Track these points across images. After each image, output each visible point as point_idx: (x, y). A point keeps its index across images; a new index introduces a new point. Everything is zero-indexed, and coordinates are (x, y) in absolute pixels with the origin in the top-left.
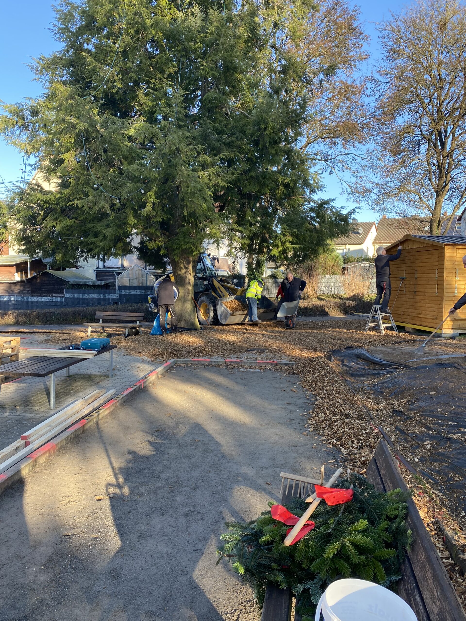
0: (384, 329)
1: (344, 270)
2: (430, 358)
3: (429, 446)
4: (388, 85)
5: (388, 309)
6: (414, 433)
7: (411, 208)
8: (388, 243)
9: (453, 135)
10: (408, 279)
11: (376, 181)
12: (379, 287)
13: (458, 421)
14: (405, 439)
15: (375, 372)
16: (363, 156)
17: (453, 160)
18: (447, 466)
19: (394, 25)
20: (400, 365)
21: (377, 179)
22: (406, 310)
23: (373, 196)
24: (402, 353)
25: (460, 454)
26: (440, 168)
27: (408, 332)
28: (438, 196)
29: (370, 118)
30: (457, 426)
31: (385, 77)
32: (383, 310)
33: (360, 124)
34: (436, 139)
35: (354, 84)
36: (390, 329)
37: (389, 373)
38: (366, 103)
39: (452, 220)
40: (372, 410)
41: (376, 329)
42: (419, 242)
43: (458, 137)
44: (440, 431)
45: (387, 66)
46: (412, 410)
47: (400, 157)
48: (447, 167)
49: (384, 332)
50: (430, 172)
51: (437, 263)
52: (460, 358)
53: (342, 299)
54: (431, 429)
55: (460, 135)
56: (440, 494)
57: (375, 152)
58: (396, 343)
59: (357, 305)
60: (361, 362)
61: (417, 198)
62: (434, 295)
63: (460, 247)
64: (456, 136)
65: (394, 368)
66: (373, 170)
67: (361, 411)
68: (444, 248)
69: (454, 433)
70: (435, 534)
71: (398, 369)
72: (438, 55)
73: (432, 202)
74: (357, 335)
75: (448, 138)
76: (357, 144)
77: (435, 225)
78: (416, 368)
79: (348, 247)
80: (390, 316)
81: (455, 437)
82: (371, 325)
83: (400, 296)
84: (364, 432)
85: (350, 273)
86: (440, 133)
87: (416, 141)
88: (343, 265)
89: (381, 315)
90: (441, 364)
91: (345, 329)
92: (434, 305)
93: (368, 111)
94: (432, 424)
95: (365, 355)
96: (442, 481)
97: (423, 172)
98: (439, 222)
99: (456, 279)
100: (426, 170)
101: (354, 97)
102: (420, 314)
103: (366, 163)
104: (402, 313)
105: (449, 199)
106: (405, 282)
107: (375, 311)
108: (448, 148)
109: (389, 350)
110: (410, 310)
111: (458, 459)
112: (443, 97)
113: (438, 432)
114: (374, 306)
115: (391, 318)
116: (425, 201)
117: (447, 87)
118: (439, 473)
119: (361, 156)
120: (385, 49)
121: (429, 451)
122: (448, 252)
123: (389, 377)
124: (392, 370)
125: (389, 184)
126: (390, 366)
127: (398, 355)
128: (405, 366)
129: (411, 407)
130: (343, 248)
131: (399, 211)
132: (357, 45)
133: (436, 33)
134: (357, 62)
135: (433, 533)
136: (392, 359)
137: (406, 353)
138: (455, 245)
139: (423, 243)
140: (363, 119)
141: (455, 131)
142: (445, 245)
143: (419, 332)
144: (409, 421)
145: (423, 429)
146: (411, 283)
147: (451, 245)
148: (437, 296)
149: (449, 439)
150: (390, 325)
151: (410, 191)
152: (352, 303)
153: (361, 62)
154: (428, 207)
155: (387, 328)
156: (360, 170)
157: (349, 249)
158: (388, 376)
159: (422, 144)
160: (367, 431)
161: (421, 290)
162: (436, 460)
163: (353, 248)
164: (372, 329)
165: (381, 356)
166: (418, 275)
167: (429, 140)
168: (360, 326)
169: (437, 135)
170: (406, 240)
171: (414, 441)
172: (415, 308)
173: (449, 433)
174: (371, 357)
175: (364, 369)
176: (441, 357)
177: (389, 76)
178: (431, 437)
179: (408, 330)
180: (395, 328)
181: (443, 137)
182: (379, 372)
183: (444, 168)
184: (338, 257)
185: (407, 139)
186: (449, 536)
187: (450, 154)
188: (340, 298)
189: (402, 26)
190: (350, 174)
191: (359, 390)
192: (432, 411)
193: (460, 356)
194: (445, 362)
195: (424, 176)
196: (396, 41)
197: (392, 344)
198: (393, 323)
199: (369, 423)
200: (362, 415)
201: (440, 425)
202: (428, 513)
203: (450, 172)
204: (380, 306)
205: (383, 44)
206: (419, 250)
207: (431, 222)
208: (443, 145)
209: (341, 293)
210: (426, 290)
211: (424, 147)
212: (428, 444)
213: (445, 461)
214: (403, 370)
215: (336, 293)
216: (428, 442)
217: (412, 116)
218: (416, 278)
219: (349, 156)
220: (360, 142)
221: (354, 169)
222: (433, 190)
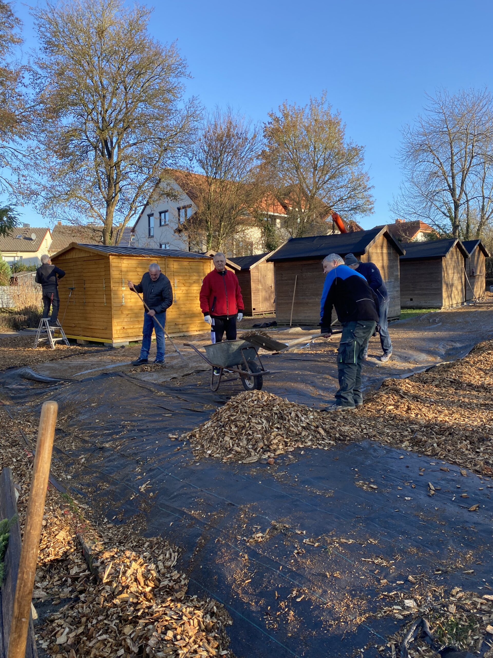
0: (55, 345)
1: (13, 281)
2: (97, 369)
3: (83, 460)
4: (49, 80)
5: (58, 322)
6: (70, 450)
7: (84, 215)
8: (55, 251)
9: (119, 147)
10: (76, 289)
11: (43, 183)
12: (47, 299)
13: (113, 429)
14: (61, 458)
15: (39, 391)
16: (24, 153)
17: (121, 171)
18: (97, 477)
19: (50, 15)
20: (66, 380)
21: (45, 180)
22: (77, 322)
23: (41, 200)
24: (70, 367)
25: (109, 461)
26: (109, 177)
27: (79, 345)
28: (108, 205)
29: (30, 111)
30: (110, 434)
31: (44, 70)
32: (52, 323)
33: (18, 115)
34: (103, 147)
35: (7, 69)
36: (62, 342)
37: (52, 390)
38: (24, 93)
39: (123, 231)
40: (29, 434)
41: (47, 344)
42: (85, 251)
43: (123, 149)
44: (95, 442)
45: (46, 58)
46: (72, 426)
47: (67, 160)
48: (115, 178)
49: (54, 347)
50: (99, 180)
51: (103, 273)
52: (125, 366)
53: (12, 313)
54: (86, 442)
55: (126, 147)
56: (86, 507)
57: (37, 150)
58: (65, 357)
59: (29, 319)
60: (25, 381)
61: (88, 206)
62: (102, 305)
63: (124, 257)
64: (122, 148)
65: (59, 385)
66: (37, 170)
67: (15, 437)
68: (108, 258)
69: (107, 442)
70: (75, 550)
71: (62, 384)
72: (99, 62)
73: (103, 211)
74: (24, 352)
75: (114, 148)
76: (16, 138)
77: (108, 235)
78: (81, 381)
79: (20, 254)
80: (60, 329)
81: (107, 445)
82: (41, 340)
83: (69, 307)
84: (15, 460)
85: (21, 284)
86: (106, 142)
87: (83, 146)
88: (10, 274)
89: (51, 329)
90: (106, 374)
91: (12, 347)
92: (103, 316)
93: (27, 103)
94: (89, 437)
95: (29, 373)
96: (91, 493)
97: (92, 179)
98: (112, 233)
99: (123, 288)
100: (95, 178)
101: (8, 83)
102: (91, 325)
103: (28, 161)
104: (73, 325)
105: (120, 210)
106: (75, 293)
107: (44, 325)
108: (115, 159)
109: (57, 366)
110: (81, 322)
111: (107, 467)
112: (106, 107)
113: (93, 444)
114: (42, 320)
115: (62, 331)
116: (96, 208)
117: (109, 96)
118: (89, 485)
119: (21, 152)
120: (43, 40)
121: (82, 465)
122: (113, 261)
123: (52, 395)
124: (57, 387)
125: (58, 188)
126: (55, 382)
127: (65, 370)
128: (70, 381)
129: (71, 423)
130: (15, 255)
131: (71, 218)
132: (6, 24)
133: (95, 39)
134: (9, 44)
135: (72, 550)
136: (58, 374)
137: (74, 366)
138: (120, 256)
139: (89, 252)
140: (22, 111)
141: (120, 142)
142: (109, 255)
143: (91, 343)
144: (67, 438)
145: (80, 444)
146: (80, 293)
147: (115, 255)
148: (106, 306)
149: (102, 449)
150: (61, 339)
151: (80, 198)
152: (23, 317)
153: (13, 45)
154: (100, 216)
155: (58, 343)
156: (21, 168)
157: (21, 257)
158: (52, 393)
159: (90, 151)
160: (19, 459)
161: (90, 300)
162: (87, 473)
163: (26, 255)
164: (41, 345)
165: (47, 373)
166: (87, 285)
167: (95, 148)
168: (29, 343)
169: (103, 144)
170: (73, 248)
171: (69, 457)
172: (86, 319)
173: (103, 442)
174: (35, 376)
175: (28, 389)
176: (107, 367)
177: (49, 71)
178: (85, 450)
179: (80, 343)
180: (67, 342)
181: (109, 146)
182: (43, 391)
183: (113, 178)
184: (4, 265)
185: (74, 142)
186: (87, 548)
187: (117, 165)
188: (10, 312)
189: (59, 20)
190: (10, 171)
191: (19, 414)
192: (90, 423)
193: (126, 364)
194: (111, 372)
195: (94, 184)
196: (54, 34)
197: (61, 358)
198: (63, 337)
199: (23, 449)
200: (16, 441)
201: (95, 436)
202: (69, 531)
203: (118, 183)
204: (49, 319)
205: (39, 33)
206: (85, 259)
207: (104, 232)
208: (110, 155)
209: (11, 306)
210: (96, 300)
211: (92, 154)
212: (82, 458)
213: (95, 472)
214: (68, 386)
215: (5, 306)
216: (82, 456)
217: (78, 119)
218: (85, 288)
219: (7, 150)
220: (21, 137)
221: (14, 165)
222: (104, 200)
